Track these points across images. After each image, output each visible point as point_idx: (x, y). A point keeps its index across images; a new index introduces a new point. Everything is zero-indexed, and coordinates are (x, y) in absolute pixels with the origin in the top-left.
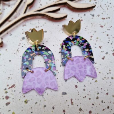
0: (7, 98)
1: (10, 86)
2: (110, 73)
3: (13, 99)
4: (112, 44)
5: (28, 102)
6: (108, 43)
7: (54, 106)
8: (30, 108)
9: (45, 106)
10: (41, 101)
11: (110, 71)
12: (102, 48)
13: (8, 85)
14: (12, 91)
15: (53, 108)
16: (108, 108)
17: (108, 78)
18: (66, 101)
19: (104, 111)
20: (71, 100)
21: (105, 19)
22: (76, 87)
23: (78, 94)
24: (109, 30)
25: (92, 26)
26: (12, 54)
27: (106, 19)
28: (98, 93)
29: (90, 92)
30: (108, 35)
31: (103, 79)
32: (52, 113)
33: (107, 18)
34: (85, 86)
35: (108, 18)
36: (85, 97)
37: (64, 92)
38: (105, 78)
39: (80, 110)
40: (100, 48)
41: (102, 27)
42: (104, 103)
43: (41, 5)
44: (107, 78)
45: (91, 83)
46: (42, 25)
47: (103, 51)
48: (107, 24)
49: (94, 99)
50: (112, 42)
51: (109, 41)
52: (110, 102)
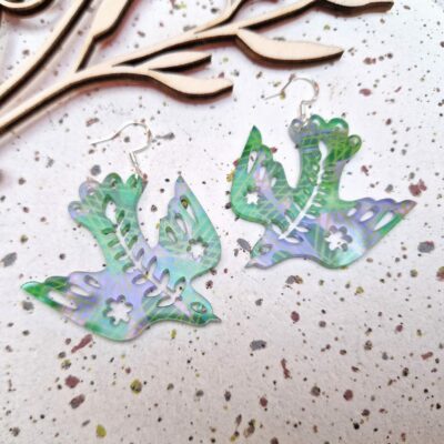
0: (72, 382)
1: (76, 342)
2: (405, 257)
3: (92, 383)
4: (404, 152)
5: (144, 389)
6: (392, 150)
7: (231, 391)
8: (152, 406)
9: (200, 394)
10: (183, 379)
11: (404, 249)
12: (370, 171)
13: (68, 341)
14: (85, 358)
15: (228, 397)
16: (405, 373)
17: (399, 275)
18: (267, 368)
19: (391, 387)
20: (283, 363)
21: (374, 60)
22: (295, 317)
23: (305, 342)
24: (393, 100)
25: (333, 93)
26: (66, 231)
27: (377, 61)
28: (370, 330)
29: (341, 329)
30: (389, 122)
31: (382, 281)
32: (224, 412)
33: (381, 58)
34: (324, 312)
35: (386, 58)
36: (328, 347)
37: (257, 339)
38: (389, 275)
39: (316, 391)
40: (364, 174)
41: (366, 92)
42: (392, 358)
43: (142, 34)
44: (394, 275)
45: (342, 299)
46: (155, 114)
47: (374, 183)
48: (382, 80)
49: (356, 351)
50: (406, 145)
51: (395, 142)
52: (411, 355)
